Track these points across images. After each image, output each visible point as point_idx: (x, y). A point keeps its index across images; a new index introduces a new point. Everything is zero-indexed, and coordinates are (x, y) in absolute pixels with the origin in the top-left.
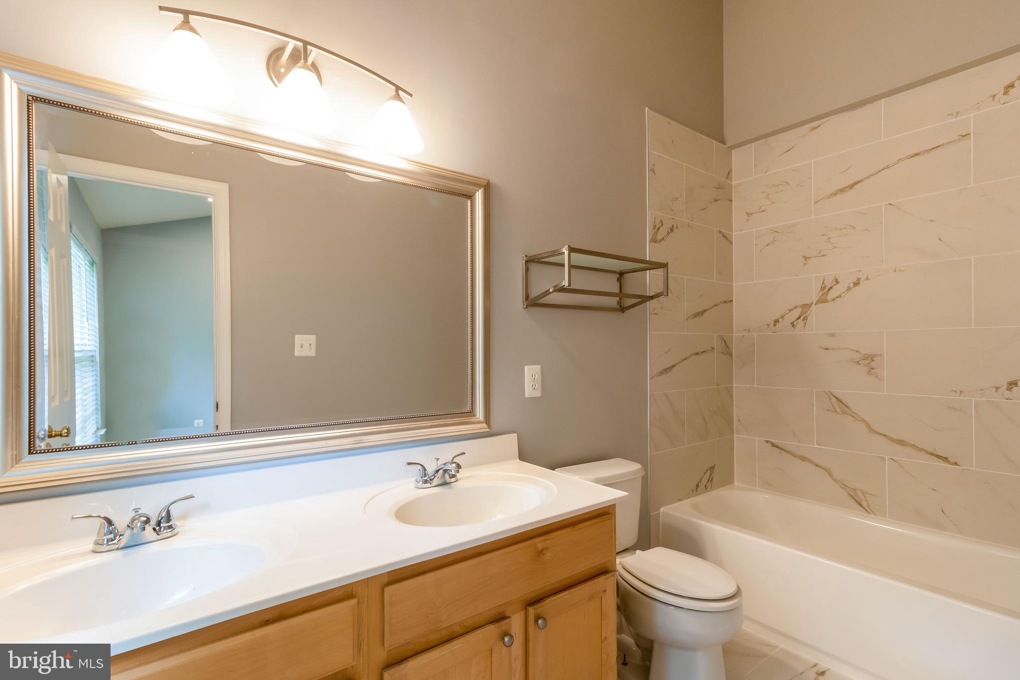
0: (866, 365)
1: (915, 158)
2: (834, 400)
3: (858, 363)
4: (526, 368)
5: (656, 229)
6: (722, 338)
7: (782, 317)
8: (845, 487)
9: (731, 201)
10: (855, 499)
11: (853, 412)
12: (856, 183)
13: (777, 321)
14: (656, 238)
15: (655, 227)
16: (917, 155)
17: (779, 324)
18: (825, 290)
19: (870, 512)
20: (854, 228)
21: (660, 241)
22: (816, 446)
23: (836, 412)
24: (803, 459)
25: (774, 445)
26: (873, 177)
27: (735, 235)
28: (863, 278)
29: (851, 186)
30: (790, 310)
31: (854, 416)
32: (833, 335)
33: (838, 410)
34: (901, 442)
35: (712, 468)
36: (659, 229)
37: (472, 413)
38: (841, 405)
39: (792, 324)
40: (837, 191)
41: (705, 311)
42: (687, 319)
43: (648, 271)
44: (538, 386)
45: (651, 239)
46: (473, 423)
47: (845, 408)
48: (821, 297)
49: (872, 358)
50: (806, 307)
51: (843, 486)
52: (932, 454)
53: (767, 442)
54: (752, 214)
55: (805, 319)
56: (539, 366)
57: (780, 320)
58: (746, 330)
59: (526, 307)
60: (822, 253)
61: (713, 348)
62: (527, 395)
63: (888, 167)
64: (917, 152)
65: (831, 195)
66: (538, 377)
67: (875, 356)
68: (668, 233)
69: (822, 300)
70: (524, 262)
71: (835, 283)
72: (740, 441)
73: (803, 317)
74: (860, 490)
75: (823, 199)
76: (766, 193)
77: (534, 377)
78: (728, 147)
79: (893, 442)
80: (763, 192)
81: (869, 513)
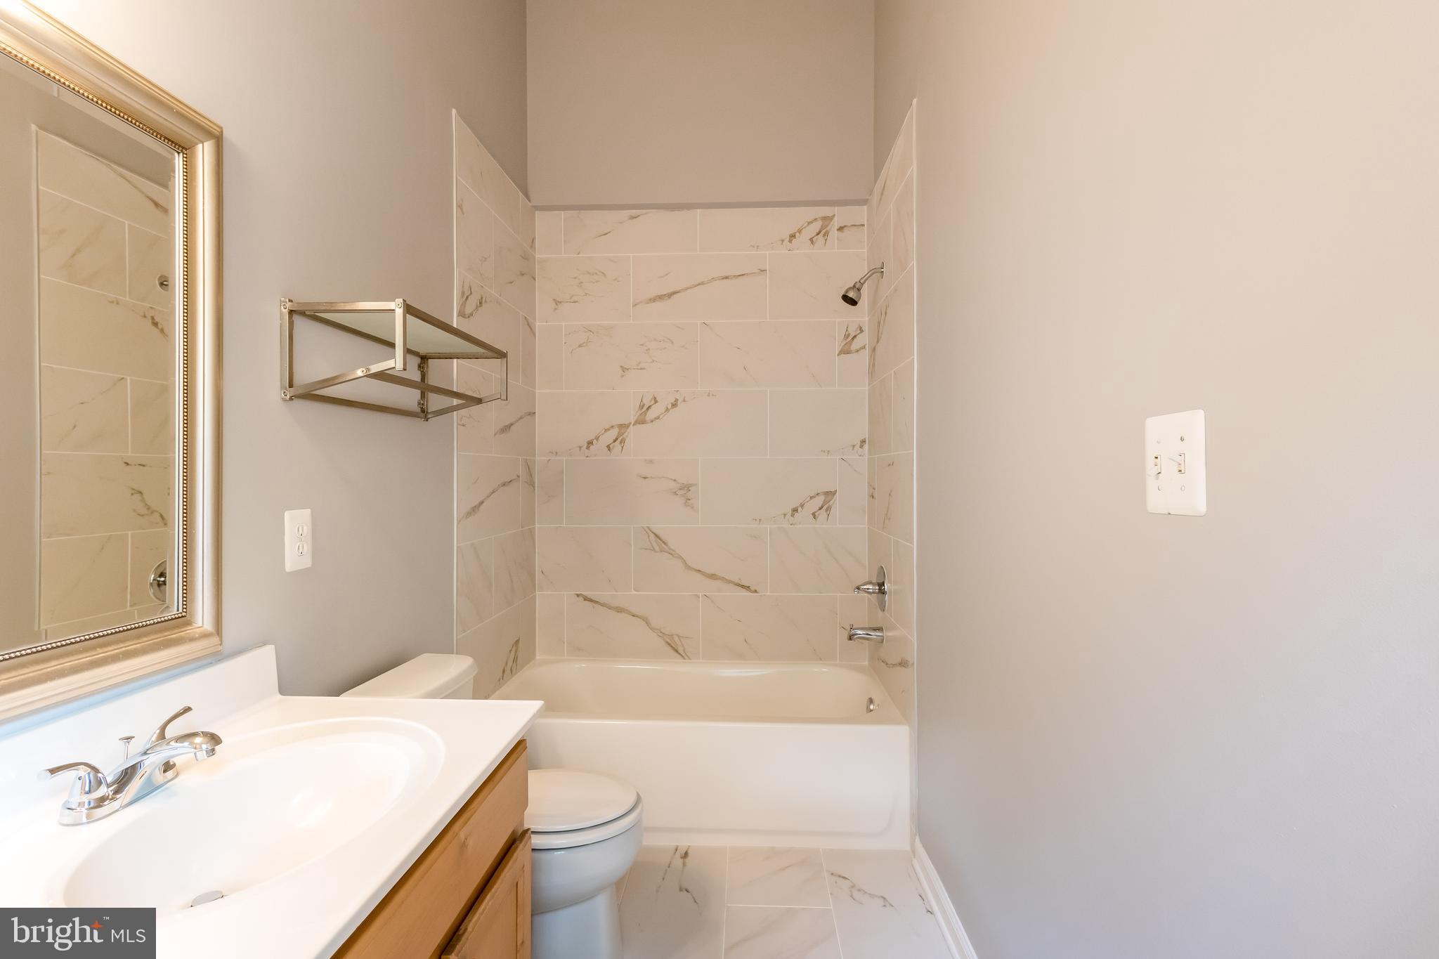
0: (682, 496)
1: (725, 280)
2: (652, 536)
3: (675, 493)
4: (287, 515)
5: (465, 297)
6: (526, 461)
7: (597, 438)
8: (662, 634)
9: (535, 279)
10: (672, 647)
11: (670, 549)
12: (675, 293)
13: (590, 443)
14: (464, 312)
15: (463, 293)
16: (727, 278)
17: (594, 447)
18: (644, 408)
19: (686, 657)
20: (672, 343)
21: (469, 317)
22: (634, 592)
23: (654, 550)
24: (620, 610)
25: (586, 599)
26: (689, 291)
27: (538, 325)
28: (680, 400)
29: (670, 295)
30: (606, 430)
31: (672, 553)
32: (651, 462)
33: (657, 548)
34: (713, 577)
35: (517, 642)
36: (467, 297)
37: (183, 619)
38: (659, 542)
39: (608, 447)
40: (656, 296)
41: (512, 424)
42: (495, 435)
43: (455, 360)
44: (307, 548)
45: (459, 312)
46: (192, 639)
47: (664, 545)
48: (639, 416)
49: (687, 488)
50: (623, 427)
51: (660, 634)
52: (738, 585)
53: (578, 595)
54: (560, 302)
55: (623, 442)
56: (308, 511)
57: (595, 442)
58: (552, 453)
59: (291, 399)
60: (641, 366)
61: (519, 477)
62: (289, 567)
63: (702, 283)
64: (727, 275)
65: (650, 300)
66: (307, 530)
67: (691, 485)
68: (477, 307)
69: (641, 421)
70: (286, 312)
71: (653, 402)
72: (543, 599)
73: (620, 440)
74: (677, 635)
75: (641, 302)
76: (579, 279)
77: (300, 532)
78: (533, 206)
79: (706, 576)
80: (575, 278)
81: (685, 659)
